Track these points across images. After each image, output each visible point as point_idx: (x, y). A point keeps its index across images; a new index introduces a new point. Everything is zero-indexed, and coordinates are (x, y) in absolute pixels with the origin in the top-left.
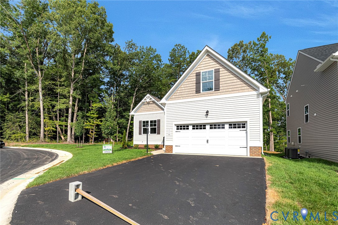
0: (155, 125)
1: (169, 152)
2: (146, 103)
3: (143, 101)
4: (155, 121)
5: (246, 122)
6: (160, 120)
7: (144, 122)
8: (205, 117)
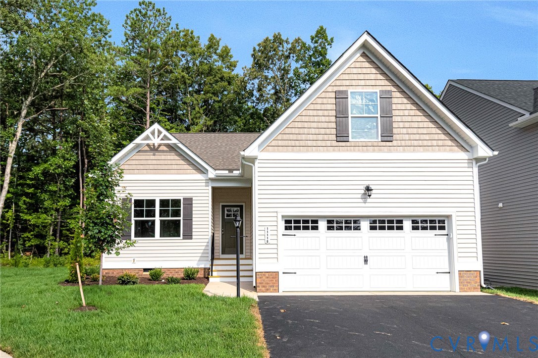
0: (177, 213)
1: (267, 290)
2: (147, 148)
3: (138, 140)
4: (176, 203)
5: (449, 217)
6: (191, 199)
7: (139, 203)
8: (361, 200)
